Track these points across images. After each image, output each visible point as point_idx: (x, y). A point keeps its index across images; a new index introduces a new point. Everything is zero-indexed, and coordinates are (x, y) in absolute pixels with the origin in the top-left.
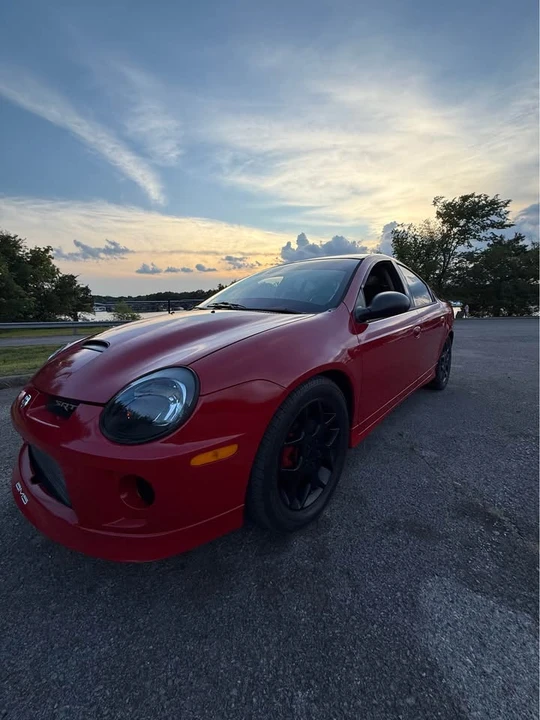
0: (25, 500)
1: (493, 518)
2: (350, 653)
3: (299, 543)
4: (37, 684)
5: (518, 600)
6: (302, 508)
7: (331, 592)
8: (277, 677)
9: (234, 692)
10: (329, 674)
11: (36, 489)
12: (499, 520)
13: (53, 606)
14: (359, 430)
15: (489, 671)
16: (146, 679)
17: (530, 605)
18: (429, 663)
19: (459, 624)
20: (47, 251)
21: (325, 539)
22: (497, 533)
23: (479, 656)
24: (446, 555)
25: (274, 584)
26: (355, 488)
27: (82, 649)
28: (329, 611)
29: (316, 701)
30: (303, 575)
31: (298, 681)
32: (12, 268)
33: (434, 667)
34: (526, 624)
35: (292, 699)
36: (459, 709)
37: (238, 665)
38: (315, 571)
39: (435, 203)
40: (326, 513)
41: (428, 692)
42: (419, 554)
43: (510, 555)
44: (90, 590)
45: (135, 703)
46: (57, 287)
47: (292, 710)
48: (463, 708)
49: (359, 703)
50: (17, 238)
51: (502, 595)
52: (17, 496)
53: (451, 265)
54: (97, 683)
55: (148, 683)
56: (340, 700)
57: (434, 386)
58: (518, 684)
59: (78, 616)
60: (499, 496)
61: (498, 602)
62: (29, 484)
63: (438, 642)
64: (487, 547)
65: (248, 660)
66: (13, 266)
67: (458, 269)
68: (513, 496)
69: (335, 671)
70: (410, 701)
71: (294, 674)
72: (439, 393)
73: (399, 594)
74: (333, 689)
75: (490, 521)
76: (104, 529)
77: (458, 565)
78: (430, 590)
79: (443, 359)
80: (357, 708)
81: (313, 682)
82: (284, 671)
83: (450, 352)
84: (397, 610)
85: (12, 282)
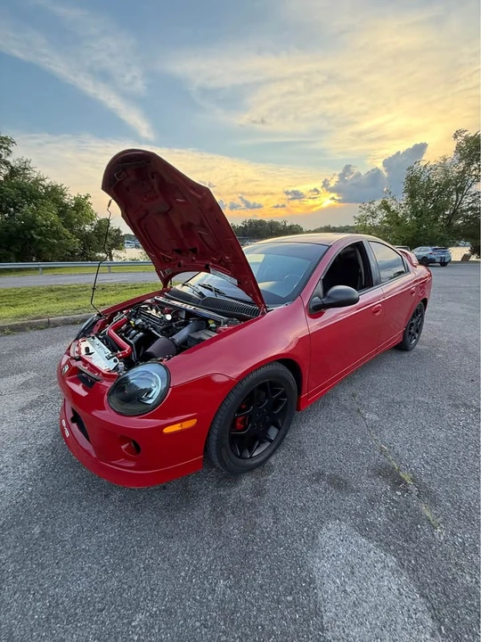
0: (67, 434)
1: (402, 481)
2: (260, 563)
3: (247, 482)
4: (74, 549)
5: (392, 547)
6: (251, 457)
7: (258, 521)
8: (210, 569)
9: (183, 574)
10: (243, 573)
11: (74, 426)
12: (406, 483)
13: (84, 503)
14: (308, 397)
15: (349, 590)
16: (134, 557)
17: (399, 552)
18: (310, 578)
19: (341, 557)
20: (86, 198)
21: (266, 480)
22: (399, 493)
23: (347, 580)
24: (351, 505)
25: (221, 510)
26: (300, 442)
27: (99, 533)
28: (254, 534)
29: (230, 587)
30: (243, 506)
31: (222, 574)
32: (60, 214)
33: (312, 581)
34: (390, 564)
35: (216, 584)
36: (319, 609)
37: (188, 558)
38: (252, 504)
39: (456, 137)
40: (272, 460)
41: (303, 595)
42: (331, 502)
43: (402, 513)
44: (106, 496)
45: (126, 569)
46: (95, 229)
47: (215, 590)
48: (322, 609)
49: (257, 593)
50: (63, 187)
51: (381, 541)
52: (63, 431)
53: (464, 206)
54: (106, 555)
55: (135, 560)
56: (245, 590)
57: (402, 347)
58: (366, 602)
59: (99, 512)
60: (415, 462)
61: (376, 546)
62: (70, 422)
63: (321, 566)
64: (386, 503)
65: (195, 556)
66: (61, 212)
67: (471, 209)
68: (427, 463)
69: (247, 572)
70: (289, 598)
71: (221, 569)
72: (406, 355)
73: (306, 529)
74: (243, 583)
75: (398, 482)
76: (112, 464)
77: (357, 515)
78: (329, 530)
79: (412, 325)
80: (254, 597)
81: (231, 577)
82: (216, 566)
83: (422, 317)
84: (300, 540)
85: (60, 226)
